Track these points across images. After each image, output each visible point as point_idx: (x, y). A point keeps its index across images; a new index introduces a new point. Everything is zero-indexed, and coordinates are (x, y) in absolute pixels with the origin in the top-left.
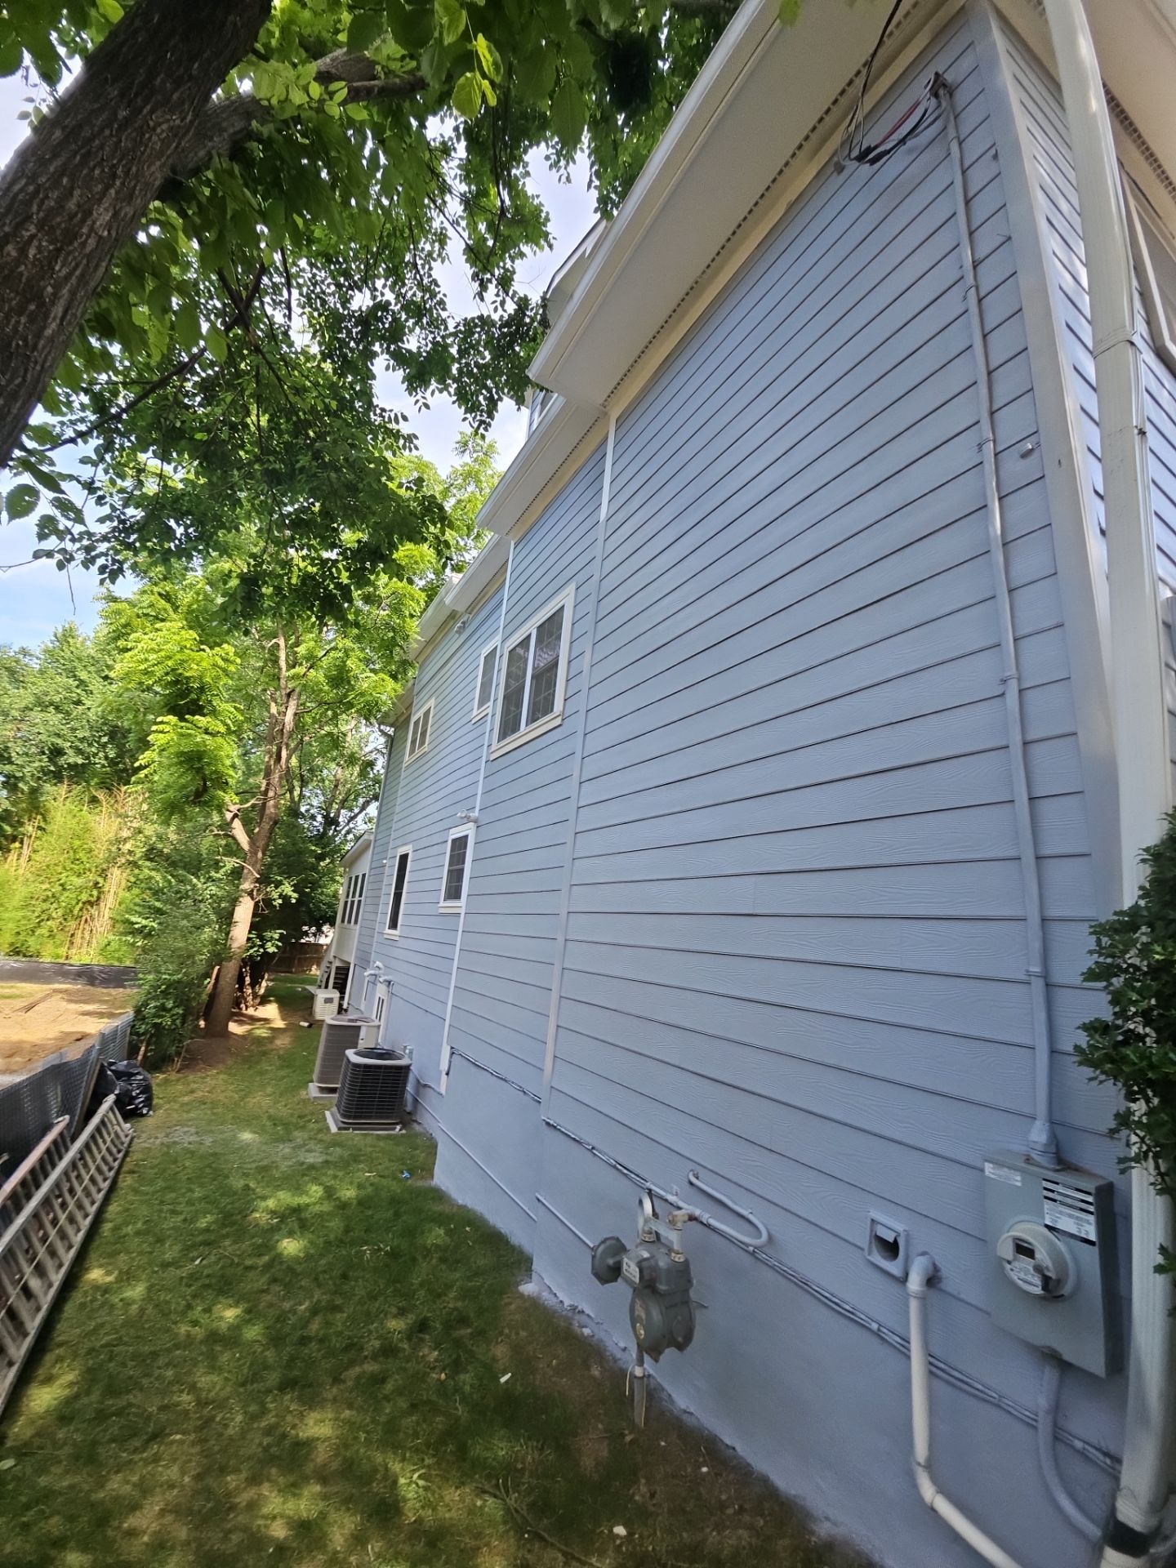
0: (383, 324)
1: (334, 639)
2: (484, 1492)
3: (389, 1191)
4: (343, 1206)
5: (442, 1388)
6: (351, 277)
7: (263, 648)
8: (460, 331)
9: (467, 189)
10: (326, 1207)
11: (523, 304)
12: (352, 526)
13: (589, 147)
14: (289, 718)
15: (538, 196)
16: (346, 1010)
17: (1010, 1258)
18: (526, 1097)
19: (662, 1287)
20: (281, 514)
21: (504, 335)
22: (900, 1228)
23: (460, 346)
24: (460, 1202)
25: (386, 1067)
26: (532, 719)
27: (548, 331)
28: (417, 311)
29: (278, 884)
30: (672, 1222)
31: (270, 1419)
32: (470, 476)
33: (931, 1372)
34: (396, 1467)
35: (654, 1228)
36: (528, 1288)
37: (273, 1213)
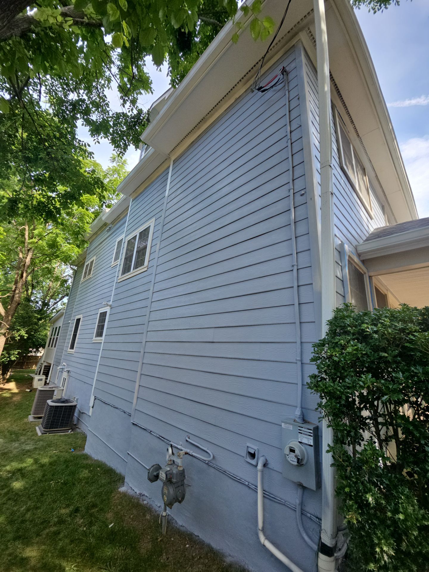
0: (82, 107)
1: (52, 229)
2: (101, 568)
3: (64, 457)
4: (42, 466)
5: (85, 534)
6: (69, 86)
7: (18, 229)
8: (114, 117)
9: (120, 64)
10: (34, 467)
11: (140, 112)
12: (63, 184)
13: (168, 61)
14: (28, 260)
15: (148, 74)
16: (48, 384)
17: (288, 453)
18: (125, 414)
19: (174, 480)
20: (30, 175)
21: (132, 122)
22: (256, 448)
23: (114, 122)
24: (96, 458)
25: (66, 406)
26: (136, 267)
27: (149, 123)
28: (97, 106)
29: (18, 330)
30: (179, 456)
31: (10, 551)
32: (115, 171)
33: (264, 496)
34: (64, 564)
35: (172, 459)
36: (122, 489)
37: (9, 472)
